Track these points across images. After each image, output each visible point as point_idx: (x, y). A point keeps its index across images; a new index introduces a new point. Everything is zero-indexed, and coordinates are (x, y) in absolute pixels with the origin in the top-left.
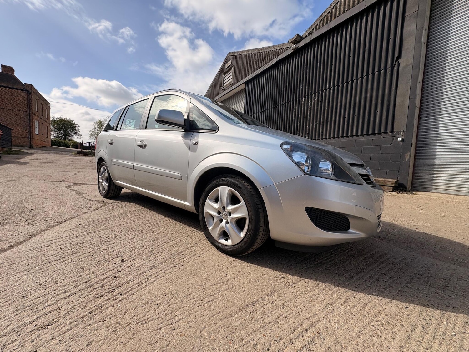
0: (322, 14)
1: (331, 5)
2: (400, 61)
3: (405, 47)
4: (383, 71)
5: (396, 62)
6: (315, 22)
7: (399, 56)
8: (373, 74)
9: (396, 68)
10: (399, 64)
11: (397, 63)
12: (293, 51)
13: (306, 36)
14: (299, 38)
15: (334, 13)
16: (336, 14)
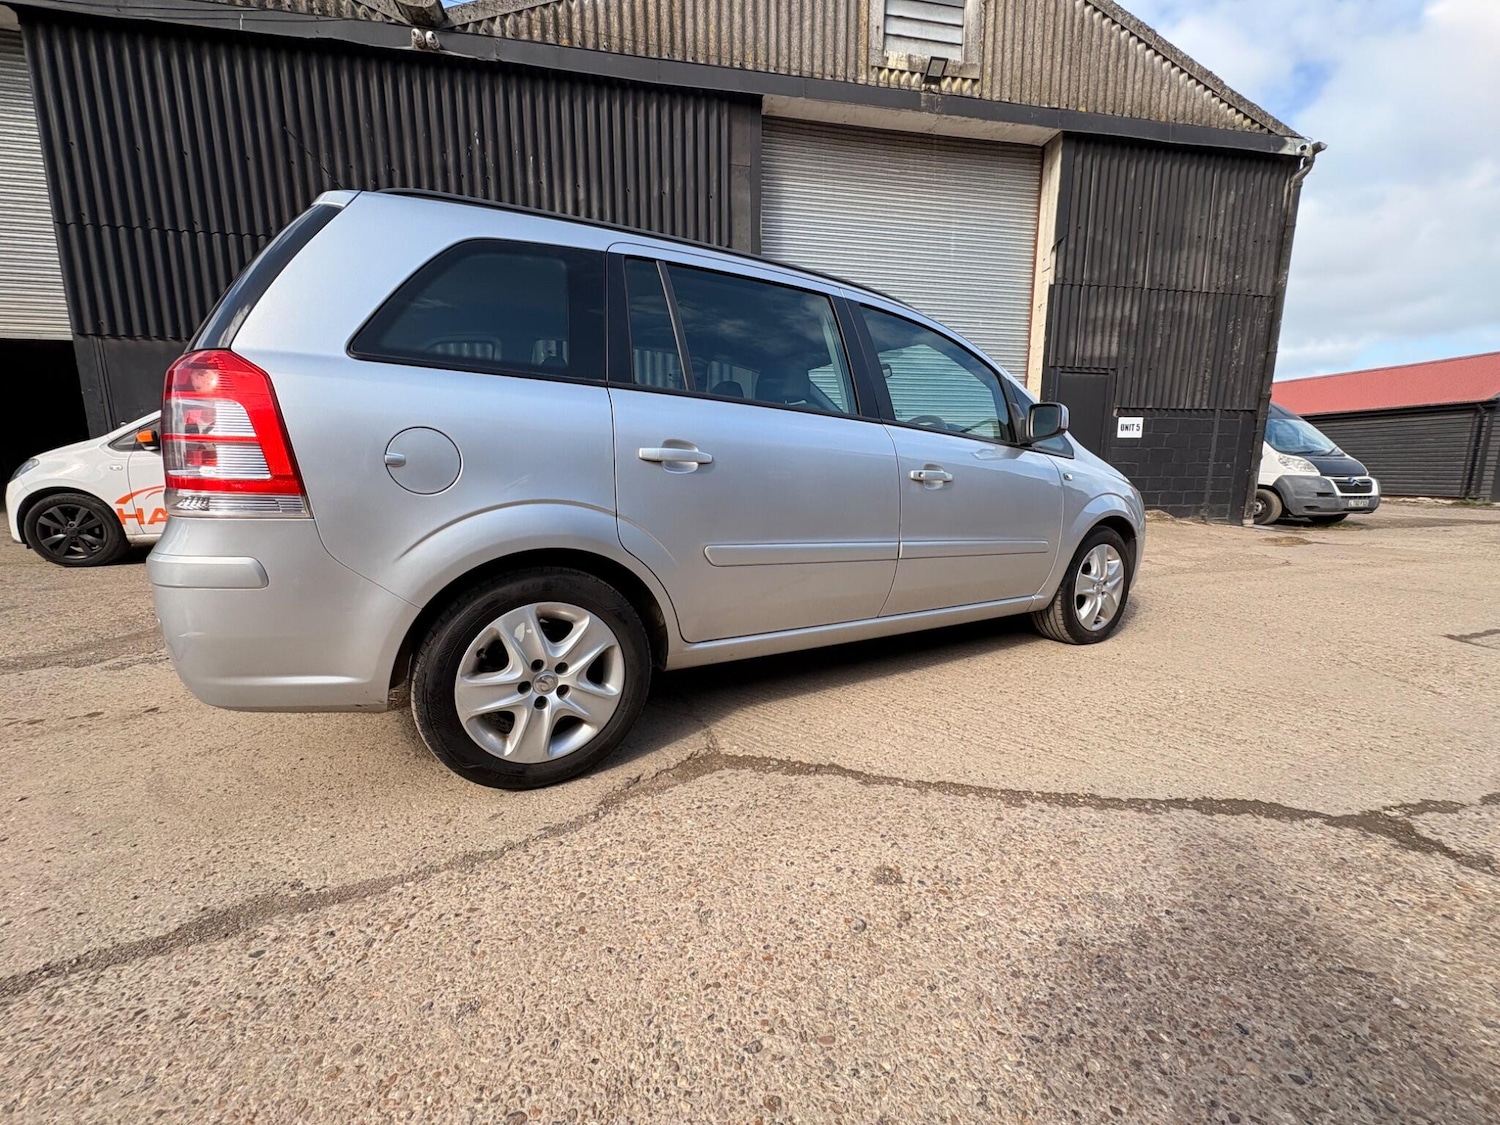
12: (417, 49)
13: (465, 26)
14: (439, 13)
15: (563, 21)
16: (570, 30)
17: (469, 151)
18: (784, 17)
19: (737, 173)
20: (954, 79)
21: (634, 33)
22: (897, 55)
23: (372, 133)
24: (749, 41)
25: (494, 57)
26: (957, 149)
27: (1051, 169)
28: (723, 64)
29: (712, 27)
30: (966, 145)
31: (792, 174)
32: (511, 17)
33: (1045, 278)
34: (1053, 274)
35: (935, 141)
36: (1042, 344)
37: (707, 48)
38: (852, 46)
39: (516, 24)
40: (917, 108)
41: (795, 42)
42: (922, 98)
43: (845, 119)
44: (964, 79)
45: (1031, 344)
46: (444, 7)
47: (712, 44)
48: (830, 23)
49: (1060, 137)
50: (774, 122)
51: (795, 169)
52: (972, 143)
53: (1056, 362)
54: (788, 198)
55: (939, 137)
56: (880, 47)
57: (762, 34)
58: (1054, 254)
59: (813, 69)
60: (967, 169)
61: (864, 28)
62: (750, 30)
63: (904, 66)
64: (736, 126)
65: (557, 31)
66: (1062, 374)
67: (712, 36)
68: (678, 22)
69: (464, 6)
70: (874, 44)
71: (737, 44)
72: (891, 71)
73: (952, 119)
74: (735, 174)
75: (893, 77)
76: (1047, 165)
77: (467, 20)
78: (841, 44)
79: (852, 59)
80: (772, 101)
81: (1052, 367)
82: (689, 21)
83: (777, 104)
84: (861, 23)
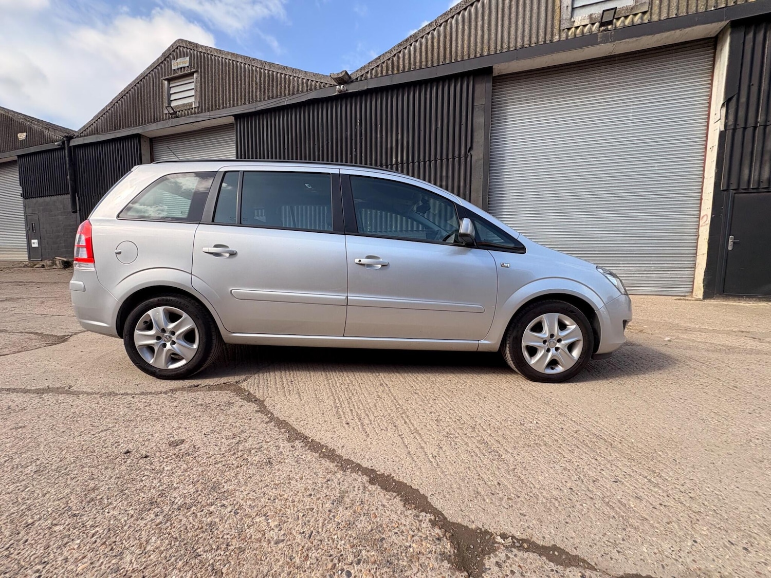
0: (380, 56)
1: (391, 51)
2: (472, 152)
3: (475, 140)
4: (457, 159)
5: (469, 152)
6: (369, 63)
7: (471, 148)
8: (448, 159)
9: (469, 159)
10: (471, 156)
11: (469, 154)
12: (339, 93)
13: (357, 78)
14: (347, 77)
15: (396, 63)
16: (398, 66)
17: (356, 129)
18: (506, 22)
19: (477, 109)
20: (626, 17)
21: (427, 58)
22: (581, 18)
23: (323, 130)
24: (486, 41)
25: (365, 88)
26: (636, 58)
27: (721, 50)
28: (471, 57)
29: (466, 42)
30: (644, 54)
31: (513, 102)
32: (375, 69)
33: (716, 127)
34: (723, 123)
35: (617, 58)
36: (713, 174)
37: (463, 52)
38: (549, 23)
39: (376, 71)
40: (596, 43)
41: (513, 32)
42: (599, 36)
43: (547, 64)
44: (635, 15)
45: (705, 175)
46: (349, 74)
47: (466, 50)
48: (535, 16)
49: (729, 26)
50: (503, 77)
51: (516, 98)
52: (649, 51)
53: (728, 186)
54: (511, 115)
55: (620, 55)
56: (569, 17)
57: (493, 36)
58: (724, 110)
59: (523, 43)
60: (644, 68)
61: (557, 10)
62: (486, 36)
63: (587, 22)
64: (477, 86)
65: (393, 68)
66: (736, 195)
67: (465, 46)
68: (448, 45)
69: (357, 71)
70: (564, 17)
71: (479, 45)
72: (577, 28)
73: (626, 42)
74: (476, 110)
75: (578, 31)
76: (719, 48)
77: (358, 76)
78: (542, 24)
79: (549, 30)
80: (498, 68)
81: (724, 190)
82: (454, 43)
83: (501, 68)
84: (556, 8)
